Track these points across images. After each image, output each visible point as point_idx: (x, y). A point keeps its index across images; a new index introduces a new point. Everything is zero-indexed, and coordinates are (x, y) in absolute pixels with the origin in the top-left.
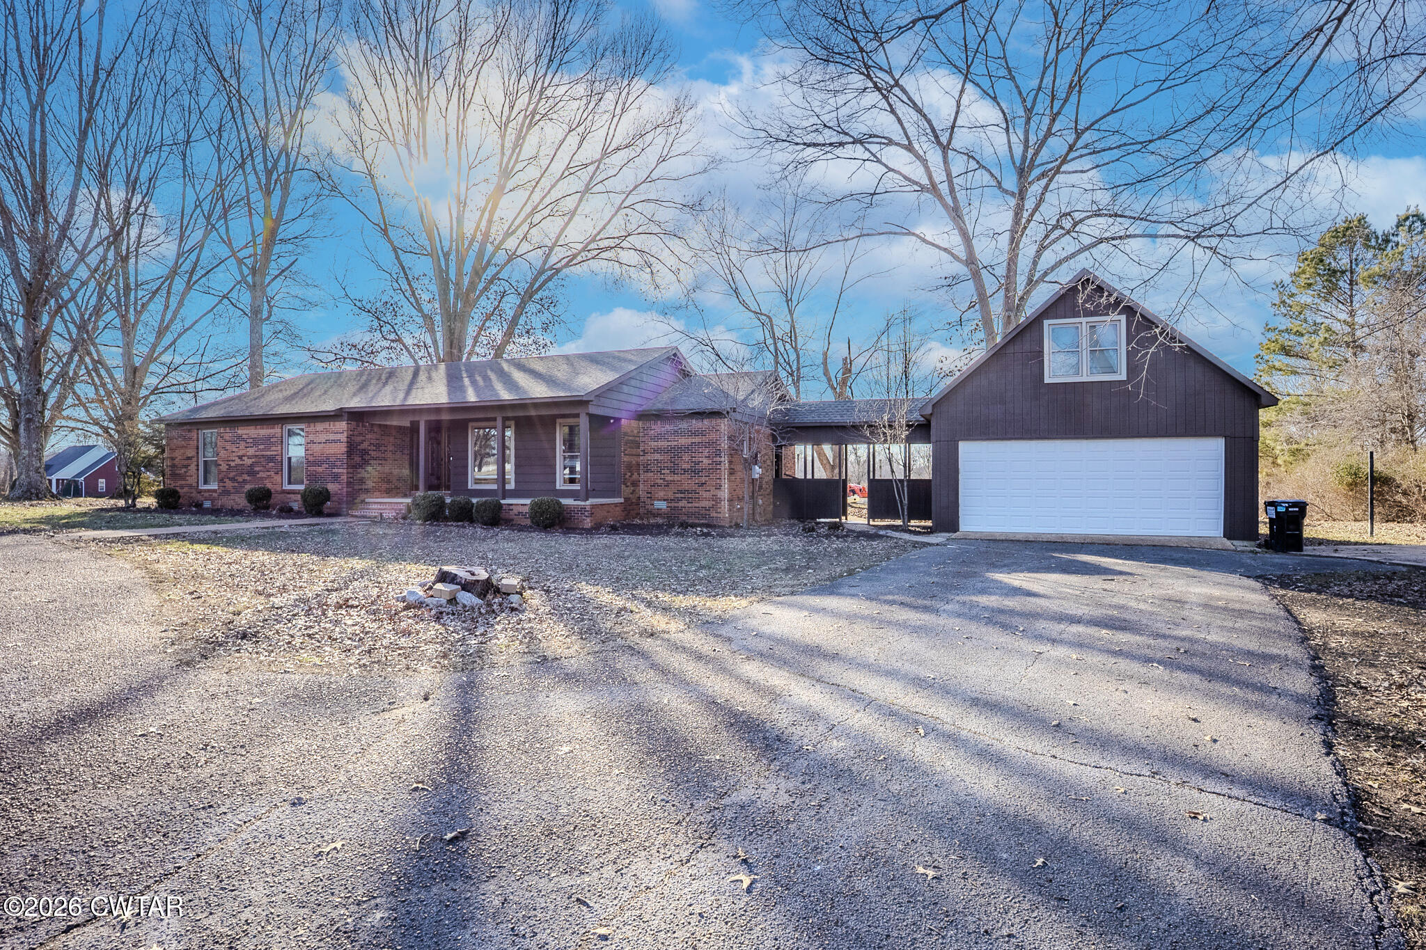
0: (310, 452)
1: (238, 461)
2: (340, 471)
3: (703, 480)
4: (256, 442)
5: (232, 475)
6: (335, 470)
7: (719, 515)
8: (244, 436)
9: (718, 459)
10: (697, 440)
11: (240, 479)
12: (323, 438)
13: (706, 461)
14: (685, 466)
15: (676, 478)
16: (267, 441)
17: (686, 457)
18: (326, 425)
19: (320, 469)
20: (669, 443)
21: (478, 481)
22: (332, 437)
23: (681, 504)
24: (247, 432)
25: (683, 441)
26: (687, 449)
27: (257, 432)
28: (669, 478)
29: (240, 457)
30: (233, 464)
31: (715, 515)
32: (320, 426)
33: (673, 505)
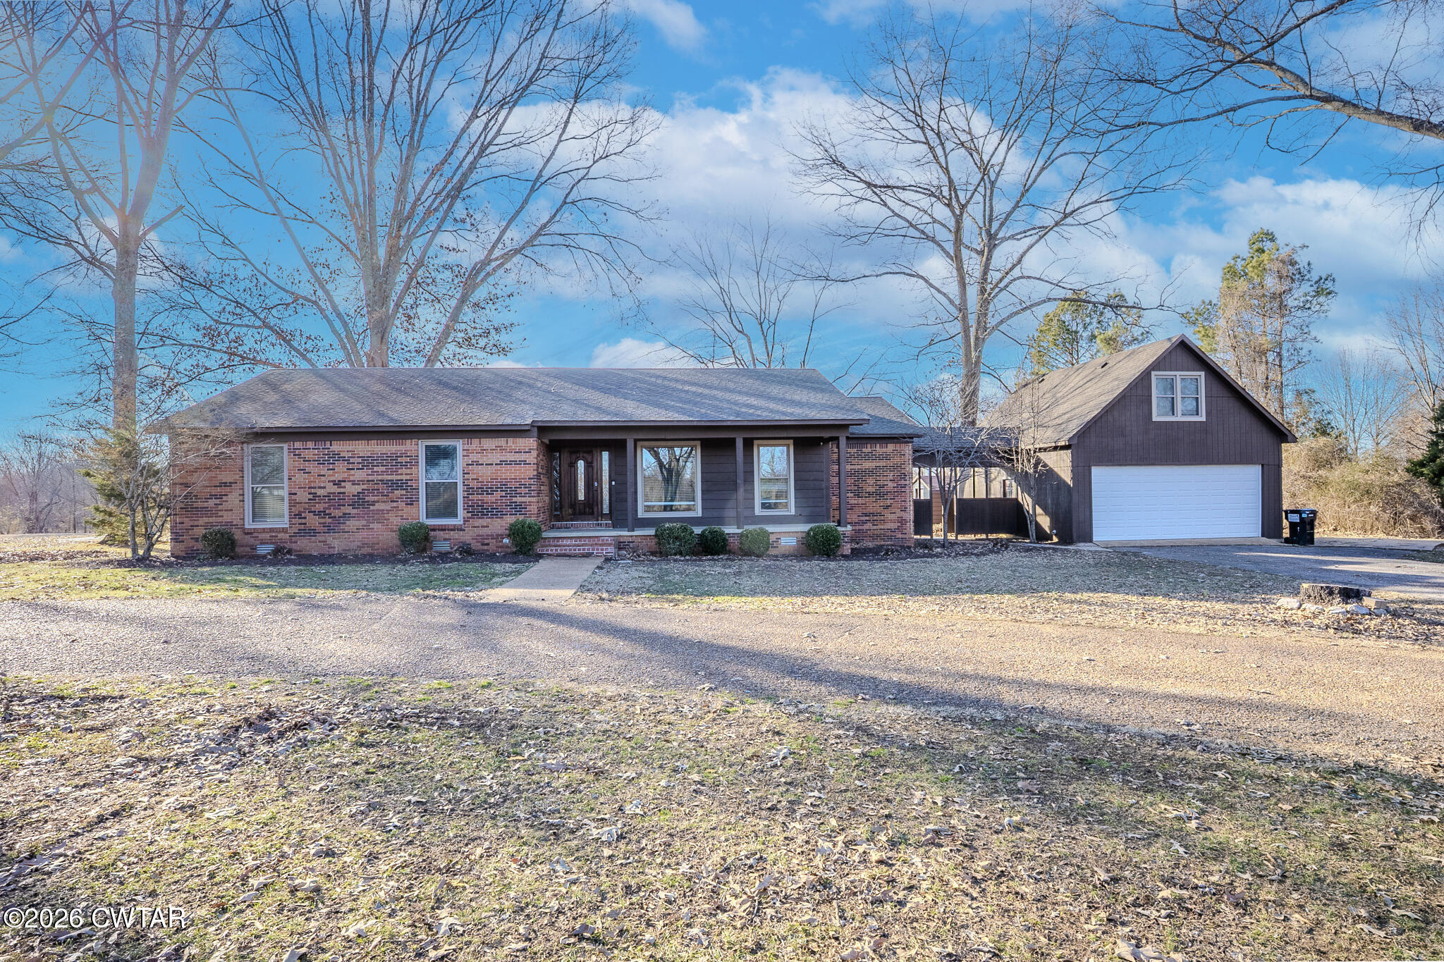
0: (471, 476)
1: (333, 489)
2: (527, 499)
3: (889, 502)
4: (367, 462)
5: (320, 507)
6: (519, 499)
7: (906, 536)
8: (346, 455)
9: (903, 482)
10: (882, 464)
11: (337, 513)
12: (496, 457)
13: (891, 484)
14: (870, 489)
15: (860, 501)
16: (394, 462)
17: (871, 481)
18: (501, 442)
19: (490, 498)
20: (853, 467)
21: (648, 509)
22: (510, 457)
23: (866, 527)
24: (350, 448)
25: (868, 465)
26: (871, 472)
27: (369, 448)
28: (853, 502)
29: (337, 483)
30: (320, 492)
31: (900, 536)
32: (489, 443)
33: (857, 528)
